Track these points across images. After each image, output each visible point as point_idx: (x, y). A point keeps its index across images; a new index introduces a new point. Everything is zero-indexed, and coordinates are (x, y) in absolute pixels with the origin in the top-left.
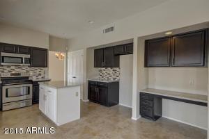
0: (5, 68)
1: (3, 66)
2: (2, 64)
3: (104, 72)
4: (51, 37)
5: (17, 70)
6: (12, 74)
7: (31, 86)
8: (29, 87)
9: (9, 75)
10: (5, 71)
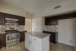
0: (7, 25)
1: (6, 24)
2: (6, 23)
3: (49, 27)
4: (27, 13)
5: (12, 26)
6: (10, 29)
7: (19, 34)
8: (18, 35)
9: (9, 29)
10: (7, 27)
